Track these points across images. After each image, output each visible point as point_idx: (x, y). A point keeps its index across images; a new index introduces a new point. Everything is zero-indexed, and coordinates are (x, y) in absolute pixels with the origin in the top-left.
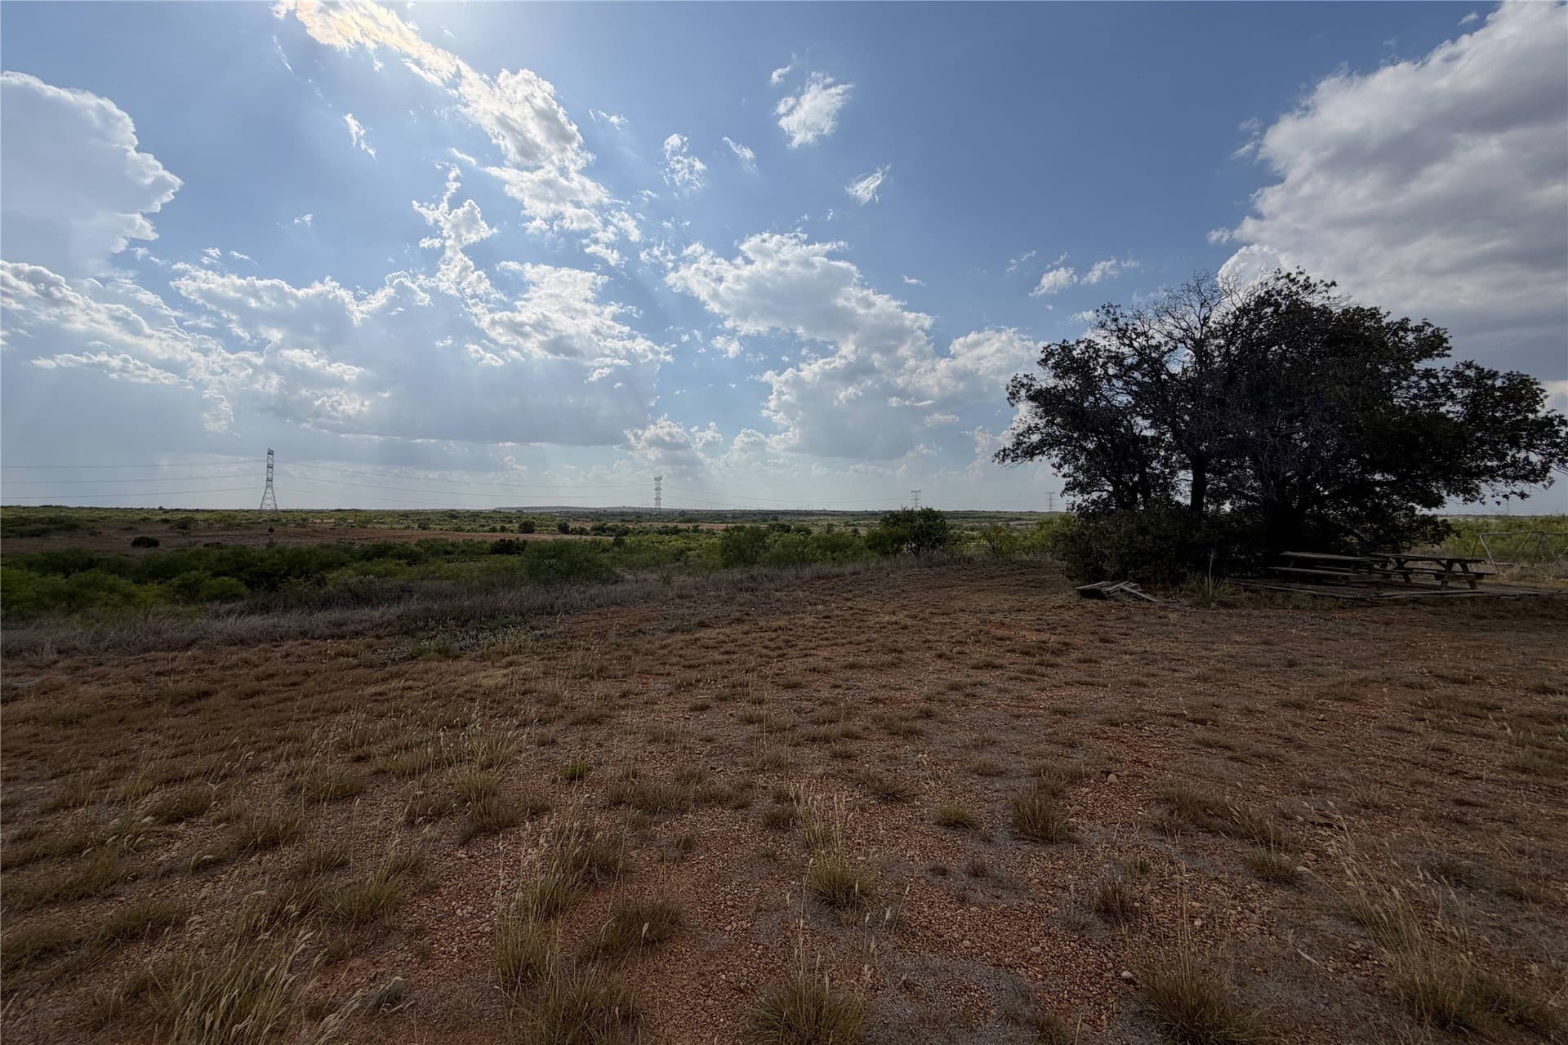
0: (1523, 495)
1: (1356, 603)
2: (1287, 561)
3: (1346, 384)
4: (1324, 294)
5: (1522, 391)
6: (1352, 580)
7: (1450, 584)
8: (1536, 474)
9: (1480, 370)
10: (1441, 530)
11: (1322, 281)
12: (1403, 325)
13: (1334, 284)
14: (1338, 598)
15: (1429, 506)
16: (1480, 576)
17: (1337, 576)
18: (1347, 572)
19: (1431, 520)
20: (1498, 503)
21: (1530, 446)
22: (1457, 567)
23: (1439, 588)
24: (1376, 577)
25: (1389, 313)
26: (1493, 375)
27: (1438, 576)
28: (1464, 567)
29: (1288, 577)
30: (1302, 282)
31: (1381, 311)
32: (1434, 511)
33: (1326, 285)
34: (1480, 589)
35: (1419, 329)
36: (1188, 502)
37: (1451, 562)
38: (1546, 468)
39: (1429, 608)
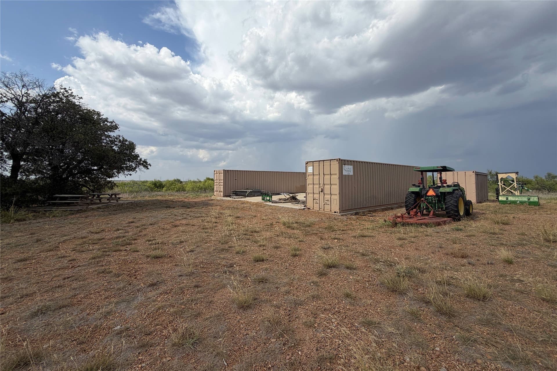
0: (130, 175)
1: (79, 211)
2: (55, 199)
3: (83, 134)
4: (78, 100)
5: (132, 146)
6: (79, 203)
7: (111, 201)
8: (134, 169)
9: (123, 138)
10: (113, 185)
11: (78, 96)
12: (106, 120)
13: (81, 98)
14: (72, 210)
15: (109, 178)
16: (119, 198)
17: (73, 203)
18: (78, 200)
19: (110, 182)
20: (125, 177)
21: (132, 162)
22: (113, 196)
23: (108, 203)
24: (89, 201)
25: (103, 115)
26: (126, 141)
27: (108, 200)
28: (115, 196)
29: (54, 204)
30: (70, 93)
31: (101, 114)
32: (111, 179)
33: (79, 97)
34: (119, 202)
35: (112, 122)
36: (9, 174)
37: (112, 195)
38: (135, 168)
39: (102, 210)
